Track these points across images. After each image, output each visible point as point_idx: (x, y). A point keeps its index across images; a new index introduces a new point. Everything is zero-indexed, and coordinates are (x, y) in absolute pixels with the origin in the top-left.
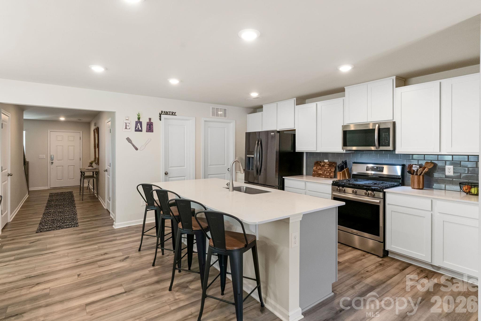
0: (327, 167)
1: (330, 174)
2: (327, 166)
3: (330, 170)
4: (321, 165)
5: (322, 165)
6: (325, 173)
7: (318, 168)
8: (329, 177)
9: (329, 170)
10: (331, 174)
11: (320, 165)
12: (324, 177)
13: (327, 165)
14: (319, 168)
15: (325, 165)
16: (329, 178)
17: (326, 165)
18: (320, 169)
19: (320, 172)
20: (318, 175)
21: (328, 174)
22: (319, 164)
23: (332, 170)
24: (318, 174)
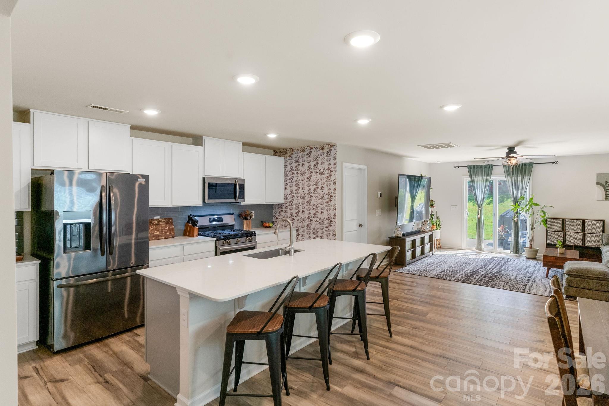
0: (163, 226)
1: (170, 233)
2: (163, 224)
3: (169, 228)
4: (155, 224)
5: (156, 223)
6: (164, 233)
7: (151, 228)
8: (171, 237)
9: (167, 228)
10: (172, 233)
11: (153, 224)
12: (163, 238)
13: (162, 223)
14: (152, 228)
15: (160, 223)
16: (170, 238)
17: (162, 222)
18: (156, 229)
19: (156, 233)
20: (155, 238)
21: (168, 233)
22: (151, 222)
23: (171, 228)
24: (154, 236)
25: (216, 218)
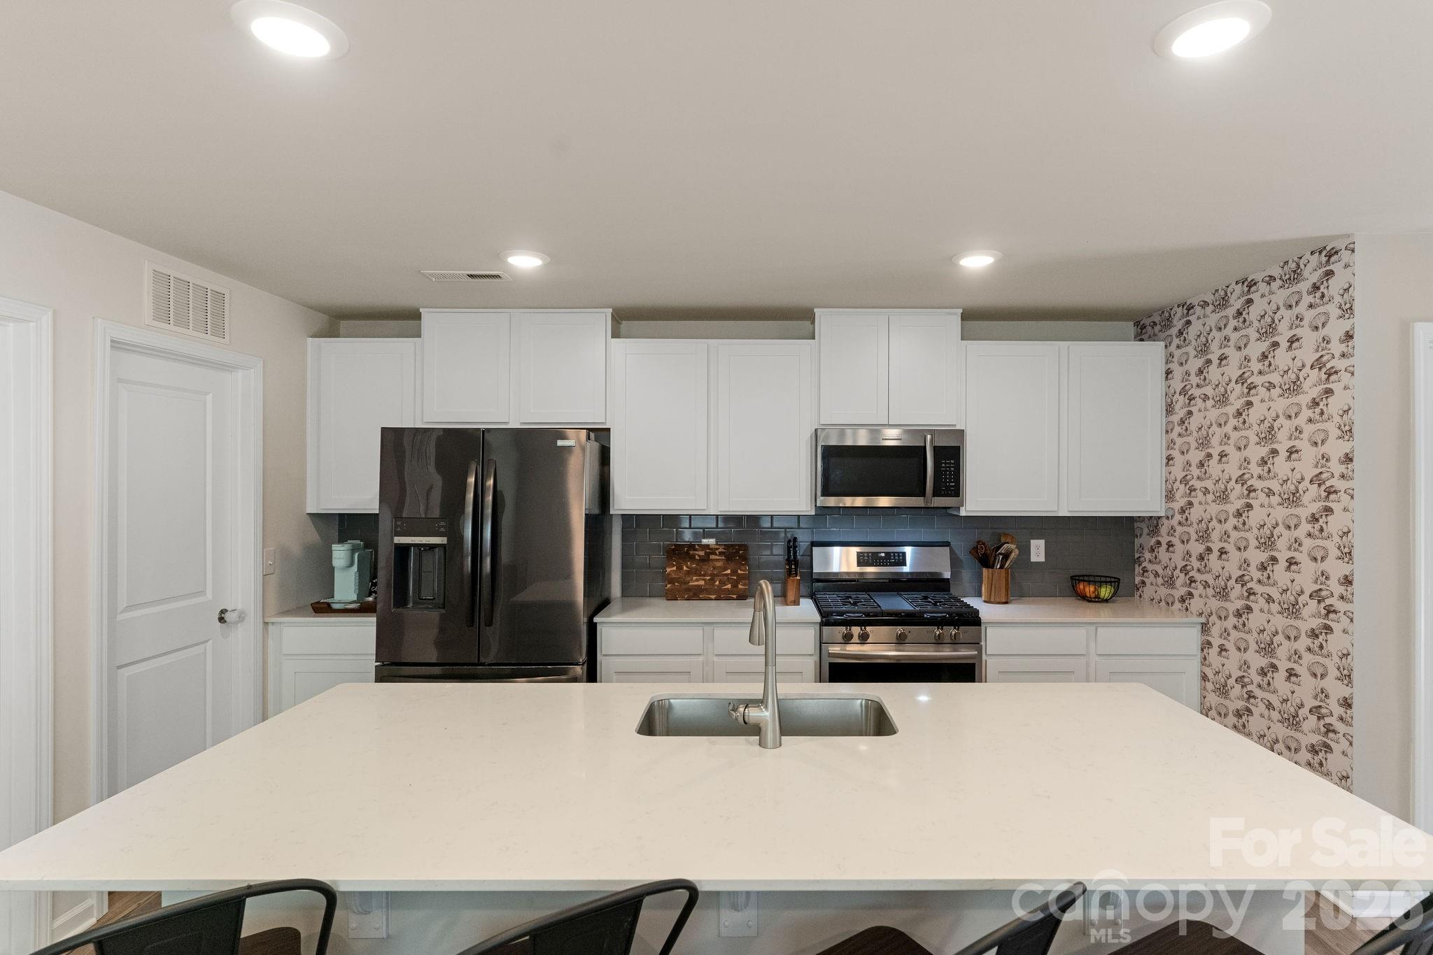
0: (719, 564)
1: (735, 585)
2: (718, 561)
3: (734, 572)
4: (697, 557)
5: (699, 556)
6: (717, 583)
7: (685, 568)
8: (735, 596)
9: (729, 571)
10: (740, 586)
11: (692, 558)
12: (713, 597)
13: (717, 557)
14: (687, 567)
15: (712, 557)
16: (733, 599)
17: (716, 554)
18: (697, 573)
19: (696, 583)
20: (691, 594)
21: (729, 586)
22: (687, 553)
23: (739, 572)
24: (688, 590)
25: (883, 555)
